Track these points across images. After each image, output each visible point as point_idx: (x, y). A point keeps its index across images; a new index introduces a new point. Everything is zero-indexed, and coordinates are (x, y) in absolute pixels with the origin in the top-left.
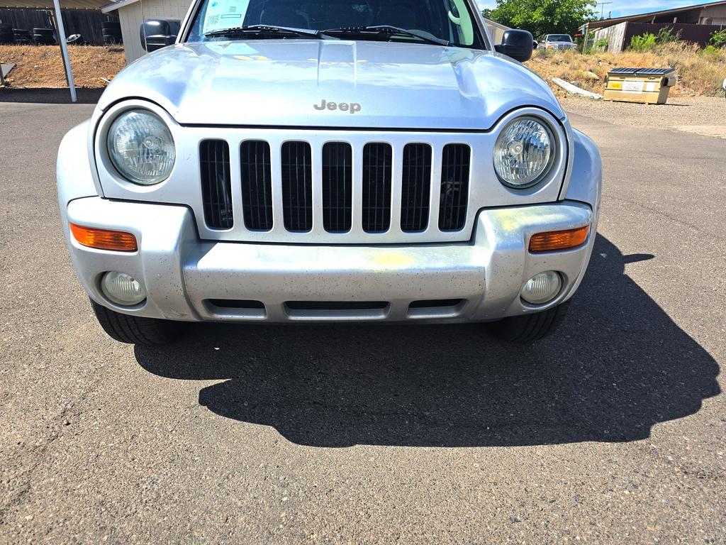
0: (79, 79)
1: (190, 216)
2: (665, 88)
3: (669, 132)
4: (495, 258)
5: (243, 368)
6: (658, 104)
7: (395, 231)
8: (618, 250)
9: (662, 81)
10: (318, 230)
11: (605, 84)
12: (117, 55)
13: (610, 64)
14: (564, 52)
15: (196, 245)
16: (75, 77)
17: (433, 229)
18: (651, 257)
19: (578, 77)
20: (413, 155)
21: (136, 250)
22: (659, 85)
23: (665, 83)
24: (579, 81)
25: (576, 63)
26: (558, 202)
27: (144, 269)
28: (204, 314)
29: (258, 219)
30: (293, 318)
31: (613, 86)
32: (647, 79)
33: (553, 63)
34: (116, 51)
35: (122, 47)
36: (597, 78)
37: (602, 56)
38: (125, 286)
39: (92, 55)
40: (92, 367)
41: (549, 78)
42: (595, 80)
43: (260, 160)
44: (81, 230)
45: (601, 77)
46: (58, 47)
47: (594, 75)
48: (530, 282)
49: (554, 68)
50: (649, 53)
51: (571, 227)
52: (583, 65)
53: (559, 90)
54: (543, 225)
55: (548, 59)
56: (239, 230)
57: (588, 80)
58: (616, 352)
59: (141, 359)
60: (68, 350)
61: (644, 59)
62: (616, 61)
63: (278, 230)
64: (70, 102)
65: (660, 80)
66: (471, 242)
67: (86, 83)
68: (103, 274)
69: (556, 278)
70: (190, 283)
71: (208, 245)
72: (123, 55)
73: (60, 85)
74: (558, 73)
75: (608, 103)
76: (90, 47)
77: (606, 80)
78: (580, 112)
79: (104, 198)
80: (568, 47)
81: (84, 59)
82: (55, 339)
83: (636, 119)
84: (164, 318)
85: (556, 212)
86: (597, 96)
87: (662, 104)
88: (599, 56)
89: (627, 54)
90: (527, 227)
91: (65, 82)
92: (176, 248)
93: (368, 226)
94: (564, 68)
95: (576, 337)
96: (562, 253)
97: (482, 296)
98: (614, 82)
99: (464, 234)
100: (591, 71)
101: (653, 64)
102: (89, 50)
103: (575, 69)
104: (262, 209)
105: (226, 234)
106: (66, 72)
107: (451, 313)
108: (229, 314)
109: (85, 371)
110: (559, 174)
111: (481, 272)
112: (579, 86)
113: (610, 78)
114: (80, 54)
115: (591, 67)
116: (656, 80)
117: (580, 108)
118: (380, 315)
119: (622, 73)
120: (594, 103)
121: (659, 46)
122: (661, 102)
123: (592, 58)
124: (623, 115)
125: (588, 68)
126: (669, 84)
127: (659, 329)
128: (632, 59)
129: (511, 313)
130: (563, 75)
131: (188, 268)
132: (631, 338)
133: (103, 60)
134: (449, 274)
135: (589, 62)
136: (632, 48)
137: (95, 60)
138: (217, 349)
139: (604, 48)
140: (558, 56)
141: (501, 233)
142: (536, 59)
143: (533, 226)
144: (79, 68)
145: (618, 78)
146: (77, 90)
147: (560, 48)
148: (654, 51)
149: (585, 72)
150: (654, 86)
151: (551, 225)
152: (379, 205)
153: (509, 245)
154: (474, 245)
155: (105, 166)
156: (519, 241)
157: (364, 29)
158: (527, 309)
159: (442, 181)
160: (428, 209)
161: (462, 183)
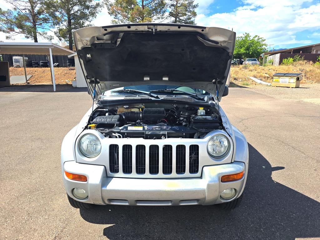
0: (56, 81)
1: (105, 169)
2: (298, 81)
3: (299, 102)
4: (209, 186)
5: (120, 219)
6: (296, 88)
7: (174, 174)
8: (270, 165)
9: (297, 78)
10: (147, 174)
11: (272, 79)
12: (72, 71)
13: (274, 70)
14: (254, 66)
15: (106, 178)
16: (55, 80)
17: (187, 173)
18: (283, 168)
19: (260, 76)
20: (179, 148)
21: (87, 181)
22: (295, 80)
23: (298, 79)
24: (262, 78)
25: (259, 71)
26: (231, 163)
27: (89, 189)
28: (107, 202)
29: (127, 169)
30: (138, 204)
31: (276, 80)
32: (290, 78)
33: (250, 71)
34: (72, 69)
35: (74, 68)
36: (269, 76)
37: (271, 67)
38: (81, 192)
39: (62, 71)
40: (64, 218)
41: (248, 77)
42: (268, 77)
43: (129, 150)
44: (68, 174)
45: (270, 76)
46: (50, 68)
47: (267, 75)
48: (225, 191)
49: (250, 73)
50: (291, 65)
51: (238, 172)
52: (263, 71)
53: (252, 82)
54: (226, 173)
55: (247, 69)
56: (121, 174)
57: (265, 77)
58: (264, 214)
59: (82, 215)
60: (56, 210)
61: (289, 68)
62: (276, 70)
63: (134, 174)
64: (53, 91)
65: (296, 78)
66: (201, 177)
67: (59, 82)
68: (74, 189)
69: (234, 191)
70: (104, 194)
71: (110, 178)
72: (75, 71)
73: (49, 83)
74: (251, 75)
75: (274, 87)
76: (62, 68)
77: (272, 78)
78: (261, 93)
79: (77, 162)
80: (256, 64)
81: (59, 73)
82: (51, 206)
83: (286, 96)
84: (93, 203)
85: (231, 167)
86: (269, 84)
87: (298, 88)
88: (269, 67)
89: (282, 66)
90: (220, 174)
91: (51, 82)
92: (100, 182)
93: (165, 172)
94: (254, 73)
95: (249, 207)
96: (234, 182)
97: (205, 198)
98: (275, 79)
99: (198, 174)
100: (266, 74)
101: (293, 70)
102: (61, 69)
103: (259, 73)
104: (129, 167)
105: (116, 175)
106: (52, 78)
107: (195, 203)
108: (116, 202)
109: (62, 220)
110: (231, 154)
111: (204, 191)
112: (261, 80)
113: (274, 77)
114: (58, 71)
115: (266, 72)
116: (294, 78)
117: (261, 90)
118: (169, 203)
119: (279, 75)
120: (268, 88)
121: (295, 63)
122: (297, 87)
123: (266, 68)
124: (280, 94)
125: (265, 72)
126: (300, 80)
127: (283, 204)
128: (283, 69)
129: (217, 202)
130: (254, 75)
131: (103, 188)
132: (271, 208)
133: (67, 73)
134: (193, 191)
135: (265, 70)
136: (283, 63)
137: (63, 73)
138: (110, 210)
139: (271, 63)
140: (252, 68)
141: (210, 177)
142: (242, 69)
143: (222, 173)
144: (57, 76)
145: (277, 77)
146: (56, 85)
147: (252, 64)
148: (293, 65)
149: (264, 74)
150: (294, 80)
151: (231, 172)
152: (169, 165)
153: (213, 181)
154: (202, 179)
155: (78, 152)
156: (217, 180)
157: (166, 90)
158: (223, 201)
159: (190, 156)
160: (185, 166)
161: (197, 156)
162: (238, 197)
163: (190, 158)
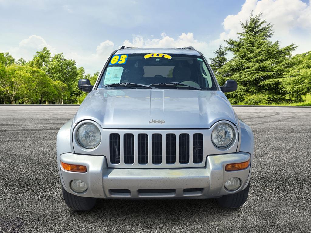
1: (105, 159)
4: (212, 173)
7: (177, 163)
10: (150, 163)
15: (107, 169)
17: (191, 163)
20: (183, 137)
21: (86, 172)
26: (236, 153)
28: (108, 195)
29: (129, 160)
38: (79, 185)
43: (130, 140)
44: (66, 165)
48: (229, 181)
51: (243, 161)
54: (230, 161)
56: (122, 164)
63: (136, 164)
66: (205, 167)
68: (72, 181)
69: (239, 181)
70: (105, 183)
71: (111, 169)
79: (75, 153)
85: (235, 156)
90: (224, 162)
92: (101, 170)
93: (168, 162)
96: (238, 171)
97: (209, 187)
99: (202, 164)
105: (117, 165)
107: (199, 194)
110: (236, 142)
111: (208, 178)
118: (173, 195)
129: (221, 194)
131: (104, 178)
134: (196, 179)
141: (214, 164)
143: (226, 162)
151: (235, 161)
152: (172, 154)
153: (217, 168)
154: (206, 168)
155: (76, 143)
156: (220, 167)
157: (168, 84)
158: (228, 192)
159: (193, 146)
160: (189, 156)
161: (201, 146)
162: (243, 189)
163: (194, 149)
